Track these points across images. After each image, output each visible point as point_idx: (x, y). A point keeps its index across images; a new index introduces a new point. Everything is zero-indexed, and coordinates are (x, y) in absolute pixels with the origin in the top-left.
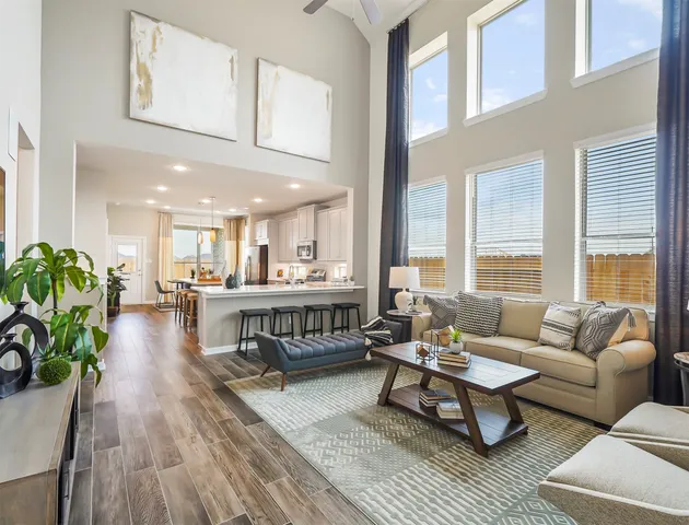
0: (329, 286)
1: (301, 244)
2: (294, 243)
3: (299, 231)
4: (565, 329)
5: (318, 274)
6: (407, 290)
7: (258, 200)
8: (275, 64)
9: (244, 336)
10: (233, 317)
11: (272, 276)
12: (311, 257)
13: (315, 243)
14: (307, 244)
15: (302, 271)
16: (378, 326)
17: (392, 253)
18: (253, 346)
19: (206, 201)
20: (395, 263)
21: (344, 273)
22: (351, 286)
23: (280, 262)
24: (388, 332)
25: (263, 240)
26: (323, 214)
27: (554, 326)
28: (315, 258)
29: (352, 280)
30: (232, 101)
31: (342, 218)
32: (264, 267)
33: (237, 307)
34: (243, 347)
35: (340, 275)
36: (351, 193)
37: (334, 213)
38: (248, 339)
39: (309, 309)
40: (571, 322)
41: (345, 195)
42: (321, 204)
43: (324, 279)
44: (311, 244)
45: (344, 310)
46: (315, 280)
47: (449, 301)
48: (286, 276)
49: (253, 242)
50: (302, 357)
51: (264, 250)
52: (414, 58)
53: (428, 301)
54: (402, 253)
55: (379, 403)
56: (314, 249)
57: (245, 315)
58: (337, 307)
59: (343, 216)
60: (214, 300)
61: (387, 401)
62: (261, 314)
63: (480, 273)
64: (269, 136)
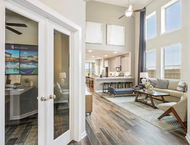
0: (124, 77)
1: (117, 67)
2: (115, 66)
3: (116, 63)
4: (181, 87)
5: (121, 75)
6: (145, 78)
7: (106, 56)
8: (111, 25)
9: (104, 88)
10: (102, 84)
11: (109, 75)
12: (120, 70)
13: (121, 66)
14: (118, 67)
15: (117, 74)
16: (137, 87)
17: (141, 69)
18: (107, 91)
19: (93, 57)
20: (142, 71)
21: (128, 74)
22: (130, 77)
23: (111, 71)
24: (139, 88)
25: (107, 66)
26: (123, 59)
27: (180, 86)
28: (121, 70)
29: (131, 76)
30: (101, 35)
31: (128, 60)
32: (107, 73)
33: (103, 82)
34: (104, 91)
35: (127, 74)
36: (130, 53)
37: (126, 58)
38: (105, 89)
39: (119, 83)
40: (183, 85)
41: (129, 54)
42: (122, 56)
43: (123, 76)
44: (120, 67)
45: (128, 83)
46: (121, 76)
47: (155, 81)
48: (113, 75)
49: (104, 66)
50: (118, 92)
51: (107, 68)
52: (147, 17)
53: (149, 81)
54: (144, 69)
55: (135, 101)
56: (120, 68)
57: (105, 84)
58: (127, 83)
59: (128, 59)
60: (98, 80)
61: (137, 101)
62: (108, 84)
63: (166, 74)
64: (110, 42)
